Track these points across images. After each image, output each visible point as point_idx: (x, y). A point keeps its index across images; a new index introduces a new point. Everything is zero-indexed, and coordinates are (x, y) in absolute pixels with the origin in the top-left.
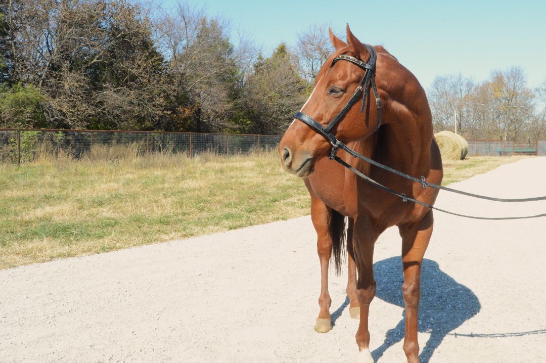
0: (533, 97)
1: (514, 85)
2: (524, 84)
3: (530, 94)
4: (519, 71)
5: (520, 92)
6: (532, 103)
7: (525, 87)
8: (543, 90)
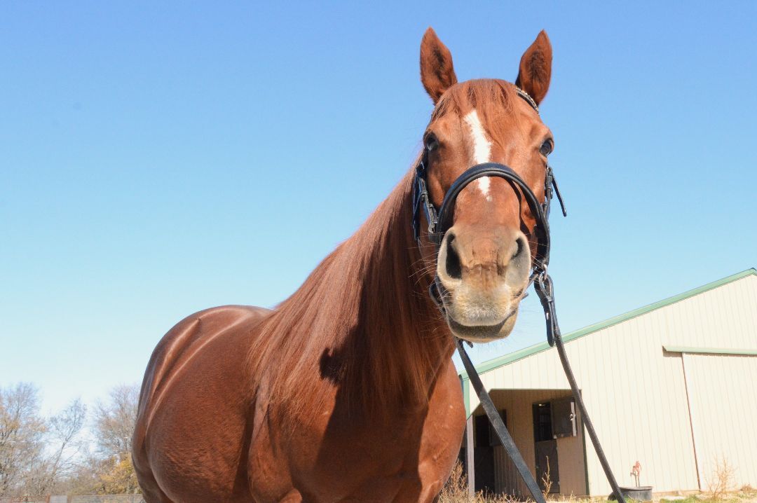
0: (44, 431)
1: (17, 412)
2: (34, 411)
3: (41, 426)
4: (29, 391)
5: (24, 422)
6: (42, 440)
7: (35, 415)
8: (62, 420)
